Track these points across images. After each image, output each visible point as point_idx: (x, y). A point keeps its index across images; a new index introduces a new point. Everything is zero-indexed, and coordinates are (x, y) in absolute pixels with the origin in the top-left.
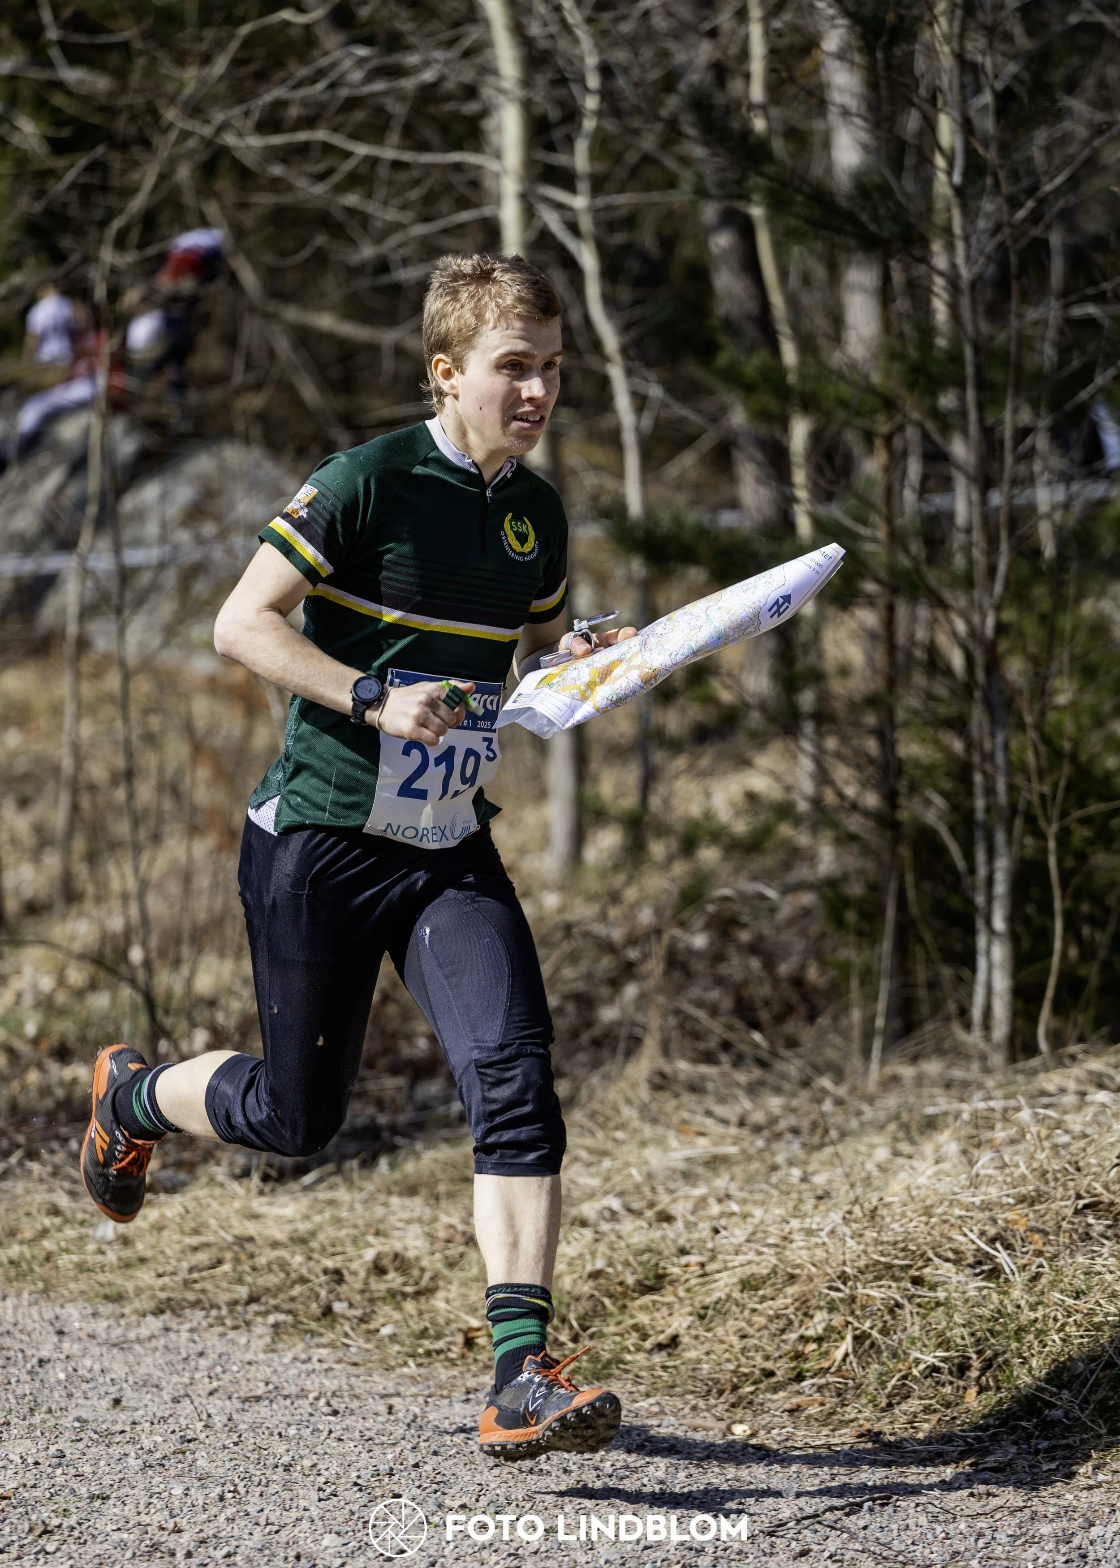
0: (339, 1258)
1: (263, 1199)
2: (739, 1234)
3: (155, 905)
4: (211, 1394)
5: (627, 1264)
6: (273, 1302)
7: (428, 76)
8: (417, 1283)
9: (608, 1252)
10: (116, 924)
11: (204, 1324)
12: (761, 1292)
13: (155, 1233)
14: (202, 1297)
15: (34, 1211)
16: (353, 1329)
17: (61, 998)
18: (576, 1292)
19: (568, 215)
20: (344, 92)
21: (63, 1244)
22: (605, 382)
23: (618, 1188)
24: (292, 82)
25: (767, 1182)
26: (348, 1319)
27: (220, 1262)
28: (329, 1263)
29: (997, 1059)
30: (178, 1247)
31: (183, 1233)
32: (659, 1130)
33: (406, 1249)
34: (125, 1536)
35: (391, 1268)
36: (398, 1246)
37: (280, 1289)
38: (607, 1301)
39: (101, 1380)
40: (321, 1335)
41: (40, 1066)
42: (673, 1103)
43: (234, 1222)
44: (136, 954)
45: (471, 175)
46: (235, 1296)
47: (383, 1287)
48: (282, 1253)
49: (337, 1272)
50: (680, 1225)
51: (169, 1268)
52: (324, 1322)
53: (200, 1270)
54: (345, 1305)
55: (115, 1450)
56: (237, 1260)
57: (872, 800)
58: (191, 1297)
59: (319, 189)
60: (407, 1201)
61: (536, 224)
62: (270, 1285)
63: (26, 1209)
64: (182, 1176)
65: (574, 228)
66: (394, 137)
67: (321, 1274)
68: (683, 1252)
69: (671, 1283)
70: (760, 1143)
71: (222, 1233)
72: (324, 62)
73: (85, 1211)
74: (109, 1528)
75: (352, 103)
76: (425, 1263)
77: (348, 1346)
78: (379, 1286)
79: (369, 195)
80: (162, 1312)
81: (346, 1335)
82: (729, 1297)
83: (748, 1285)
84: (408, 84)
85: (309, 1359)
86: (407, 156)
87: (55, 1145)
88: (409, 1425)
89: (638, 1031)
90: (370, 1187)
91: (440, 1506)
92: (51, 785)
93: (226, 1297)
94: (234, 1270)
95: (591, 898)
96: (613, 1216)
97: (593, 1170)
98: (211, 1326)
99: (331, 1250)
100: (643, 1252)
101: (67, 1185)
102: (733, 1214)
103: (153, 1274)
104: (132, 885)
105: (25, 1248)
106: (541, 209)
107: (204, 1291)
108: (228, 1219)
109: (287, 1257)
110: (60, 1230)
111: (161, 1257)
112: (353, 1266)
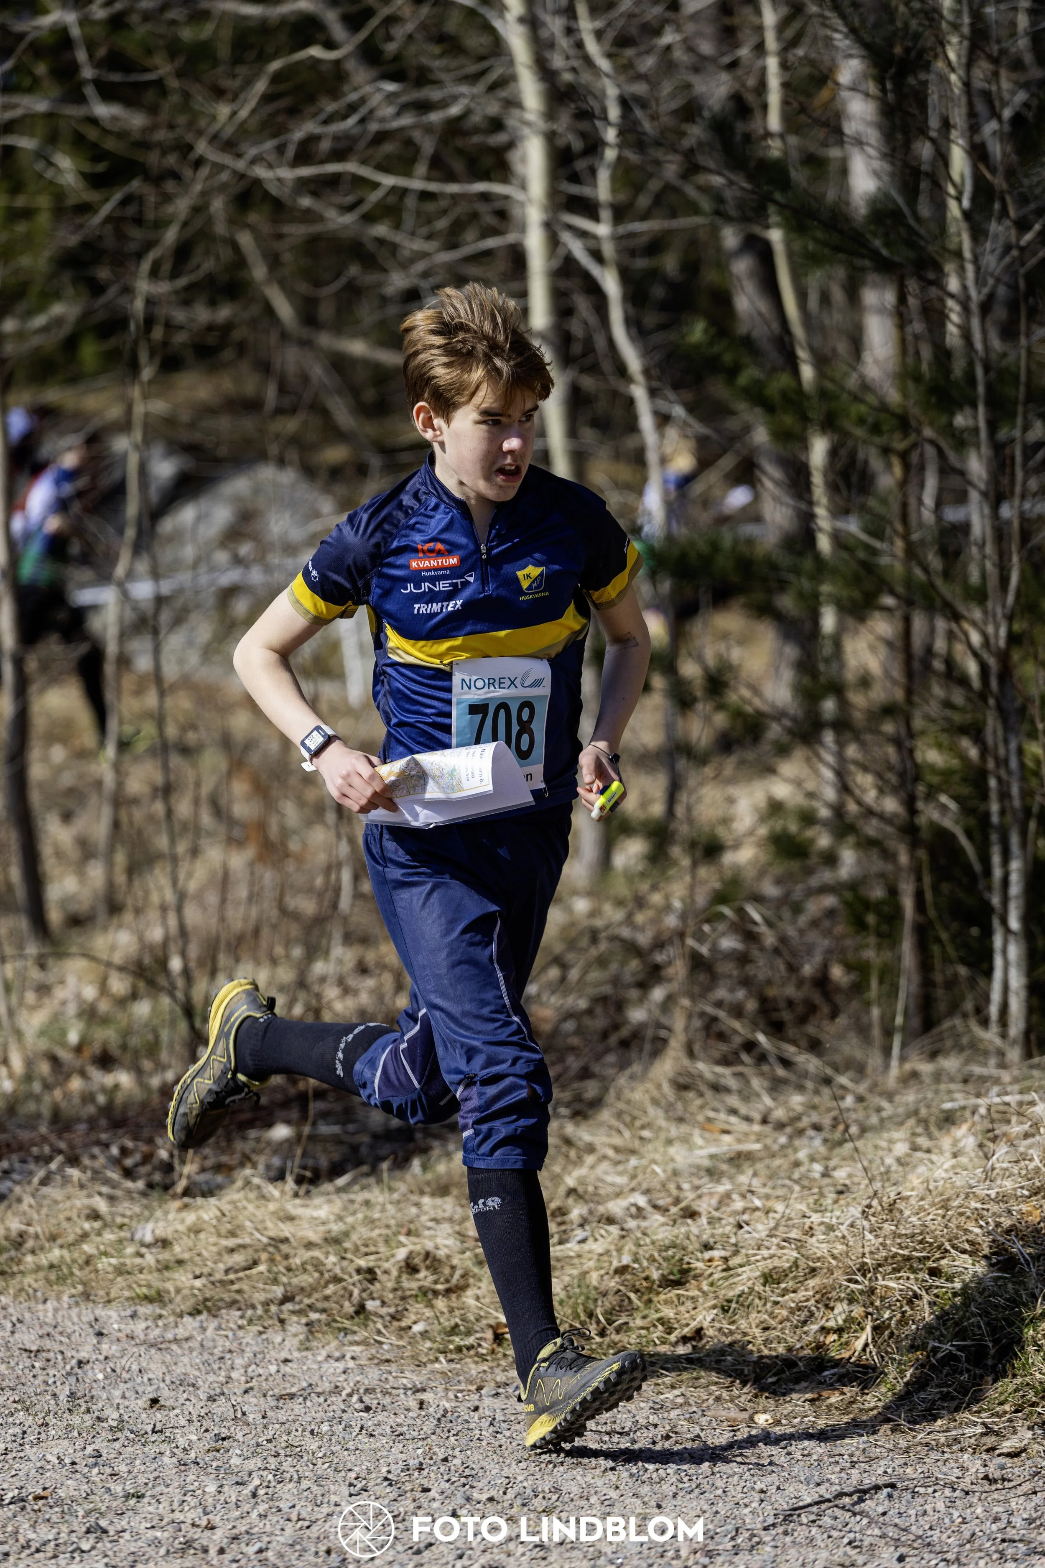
0: (372, 1257)
1: (298, 1201)
2: (761, 1229)
3: (193, 915)
4: (246, 1392)
5: (652, 1259)
6: (307, 1301)
7: (455, 110)
8: (447, 1281)
9: (634, 1248)
10: (156, 934)
11: (240, 1323)
12: (783, 1286)
13: (192, 1236)
14: (238, 1297)
15: (74, 1216)
16: (385, 1327)
17: (104, 1006)
18: (602, 1288)
19: (591, 243)
20: (374, 127)
21: (102, 1247)
22: (631, 402)
23: (645, 1186)
24: (322, 117)
25: (790, 1178)
26: (382, 1317)
27: (255, 1263)
28: (362, 1263)
29: (1014, 1054)
30: (214, 1249)
31: (219, 1235)
32: (684, 1129)
33: (437, 1248)
34: (158, 1534)
35: (422, 1266)
36: (429, 1245)
37: (314, 1289)
38: (632, 1296)
39: (139, 1380)
40: (355, 1333)
41: (83, 1074)
42: (699, 1102)
43: (269, 1224)
44: (176, 964)
45: (498, 205)
46: (270, 1296)
47: (414, 1285)
48: (316, 1253)
49: (370, 1271)
50: (704, 1220)
51: (206, 1270)
52: (356, 1320)
53: (237, 1271)
54: (378, 1303)
55: (151, 1450)
56: (272, 1260)
57: (891, 805)
58: (227, 1297)
59: (348, 219)
60: (439, 1201)
61: (561, 252)
62: (303, 1284)
63: (68, 1214)
64: (219, 1179)
65: (597, 256)
66: (422, 169)
67: (354, 1274)
68: (707, 1247)
69: (695, 1277)
70: (783, 1140)
71: (257, 1235)
72: (353, 97)
73: (123, 1216)
74: (143, 1526)
75: (381, 137)
76: (455, 1261)
77: (381, 1343)
78: (410, 1285)
79: (397, 226)
80: (199, 1312)
81: (379, 1332)
82: (751, 1289)
83: (768, 1278)
84: (435, 117)
85: (344, 1356)
86: (433, 187)
87: (96, 1150)
88: (439, 1420)
89: (663, 1033)
90: (402, 1187)
91: (468, 1499)
92: (94, 800)
93: (262, 1297)
94: (269, 1271)
95: (620, 903)
96: (639, 1213)
97: (620, 1168)
98: (247, 1325)
99: (364, 1250)
100: (667, 1248)
101: (105, 1189)
102: (757, 1209)
103: (191, 1276)
104: (169, 896)
105: (65, 1252)
106: (567, 237)
107: (239, 1292)
108: (263, 1221)
109: (322, 1257)
110: (99, 1234)
111: (197, 1259)
112: (386, 1265)
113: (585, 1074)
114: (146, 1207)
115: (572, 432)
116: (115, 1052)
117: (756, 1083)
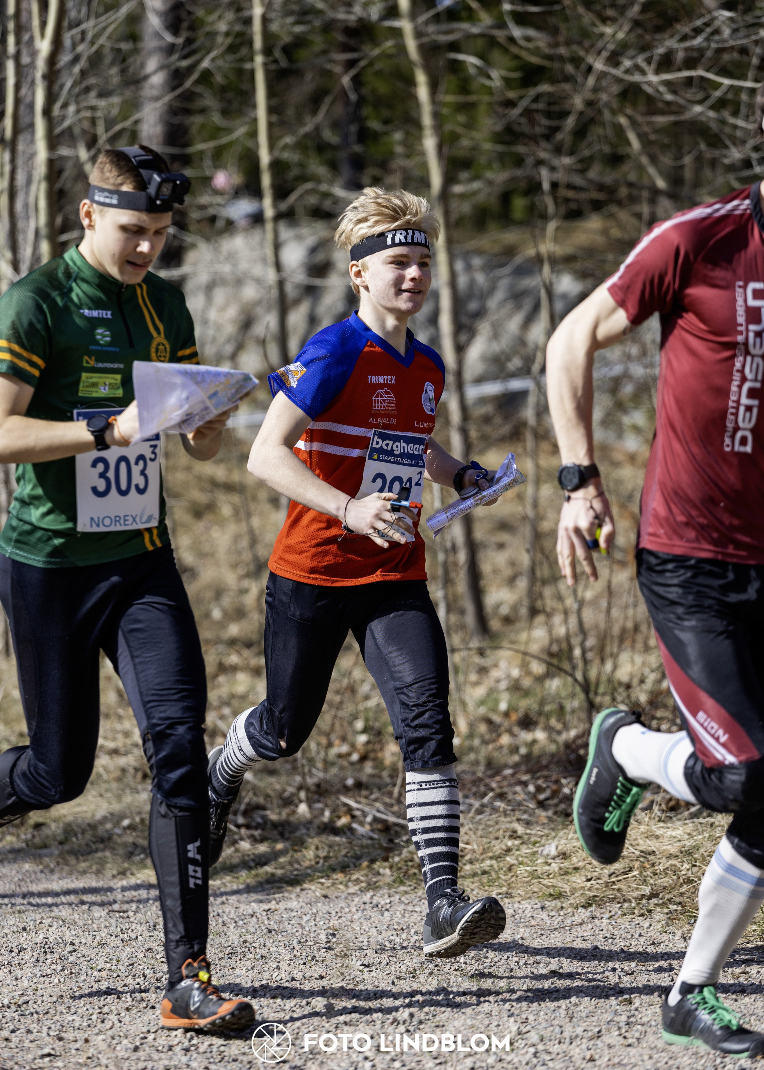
1: (661, 824)
3: (588, 616)
6: (668, 896)
11: (619, 912)
14: (617, 894)
15: (501, 837)
17: (526, 682)
20: (715, 44)
21: (520, 859)
24: (678, 37)
27: (631, 870)
37: (672, 888)
41: (510, 732)
43: (641, 842)
46: (641, 893)
48: (674, 862)
51: (596, 875)
53: (617, 876)
56: (642, 867)
58: (610, 894)
59: (701, 109)
62: (665, 885)
63: (495, 834)
66: (750, 72)
71: (632, 849)
72: (700, 22)
73: (536, 836)
75: (720, 52)
79: (735, 112)
80: (590, 905)
87: (518, 789)
93: (635, 894)
94: (640, 875)
98: (624, 914)
101: (522, 817)
103: (584, 879)
104: (571, 604)
105: (494, 862)
107: (619, 890)
108: (636, 839)
109: (679, 865)
110: (518, 850)
111: (589, 867)
114: (553, 829)
116: (534, 716)
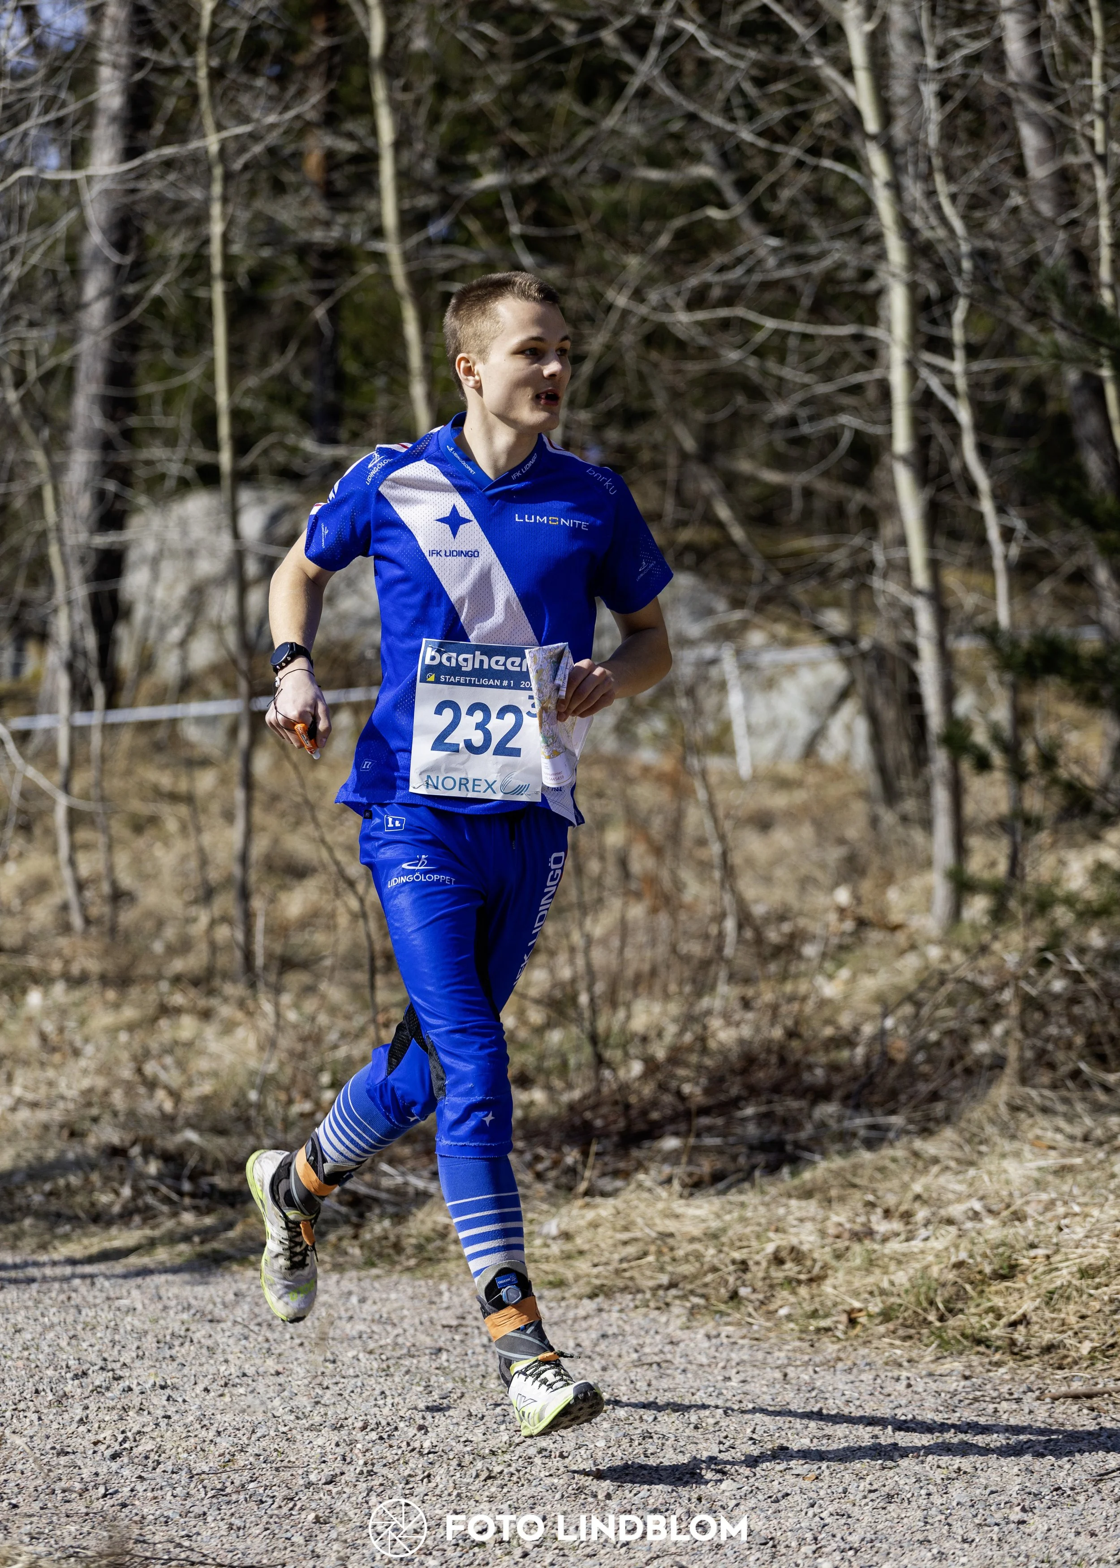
0: (745, 1250)
1: (682, 1202)
2: (1079, 1232)
3: (598, 956)
5: (985, 1256)
6: (689, 1287)
7: (829, 262)
8: (809, 1272)
9: (969, 1246)
11: (632, 1305)
12: (1097, 1280)
13: (591, 1230)
14: (630, 1283)
16: (755, 1310)
18: (942, 1280)
19: (947, 378)
20: (758, 277)
22: (981, 517)
23: (981, 1193)
24: (714, 267)
25: (1106, 1188)
26: (751, 1301)
27: (645, 1254)
28: (737, 1255)
30: (610, 1242)
31: (614, 1229)
32: (1016, 1145)
33: (801, 1243)
35: (788, 1258)
36: (794, 1241)
37: (695, 1277)
38: (968, 1287)
40: (728, 1315)
42: (1029, 1121)
43: (658, 1221)
45: (867, 345)
46: (657, 1282)
47: (781, 1275)
48: (697, 1246)
49: (744, 1262)
50: (1030, 1223)
51: (603, 1259)
52: (731, 1304)
53: (629, 1261)
54: (749, 1290)
56: (660, 1253)
58: (620, 1283)
59: (738, 355)
60: (803, 1203)
61: (920, 385)
62: (687, 1273)
65: (951, 391)
66: (800, 313)
67: (729, 1265)
68: (1033, 1246)
69: (1023, 1272)
70: (1101, 1155)
71: (647, 1230)
72: (742, 249)
75: (765, 286)
76: (816, 1255)
77: (751, 1324)
78: (778, 1274)
79: (782, 361)
80: (596, 1295)
81: (750, 1315)
82: (1070, 1283)
83: (1085, 1273)
84: (814, 269)
85: (718, 1336)
86: (810, 329)
89: (999, 1063)
90: (773, 1191)
93: (651, 1283)
94: (657, 1260)
95: (965, 950)
96: (976, 1216)
97: (960, 1177)
98: (636, 1307)
99: (738, 1244)
100: (998, 1247)
102: (1076, 1215)
103: (589, 1264)
104: (577, 940)
106: (924, 373)
107: (632, 1278)
108: (652, 1218)
109: (702, 1249)
111: (596, 1250)
112: (757, 1258)
113: (935, 1096)
114: (553, 1205)
115: (931, 544)
116: (531, 1073)
117: (1079, 1107)
